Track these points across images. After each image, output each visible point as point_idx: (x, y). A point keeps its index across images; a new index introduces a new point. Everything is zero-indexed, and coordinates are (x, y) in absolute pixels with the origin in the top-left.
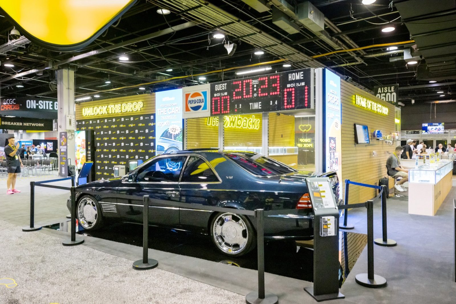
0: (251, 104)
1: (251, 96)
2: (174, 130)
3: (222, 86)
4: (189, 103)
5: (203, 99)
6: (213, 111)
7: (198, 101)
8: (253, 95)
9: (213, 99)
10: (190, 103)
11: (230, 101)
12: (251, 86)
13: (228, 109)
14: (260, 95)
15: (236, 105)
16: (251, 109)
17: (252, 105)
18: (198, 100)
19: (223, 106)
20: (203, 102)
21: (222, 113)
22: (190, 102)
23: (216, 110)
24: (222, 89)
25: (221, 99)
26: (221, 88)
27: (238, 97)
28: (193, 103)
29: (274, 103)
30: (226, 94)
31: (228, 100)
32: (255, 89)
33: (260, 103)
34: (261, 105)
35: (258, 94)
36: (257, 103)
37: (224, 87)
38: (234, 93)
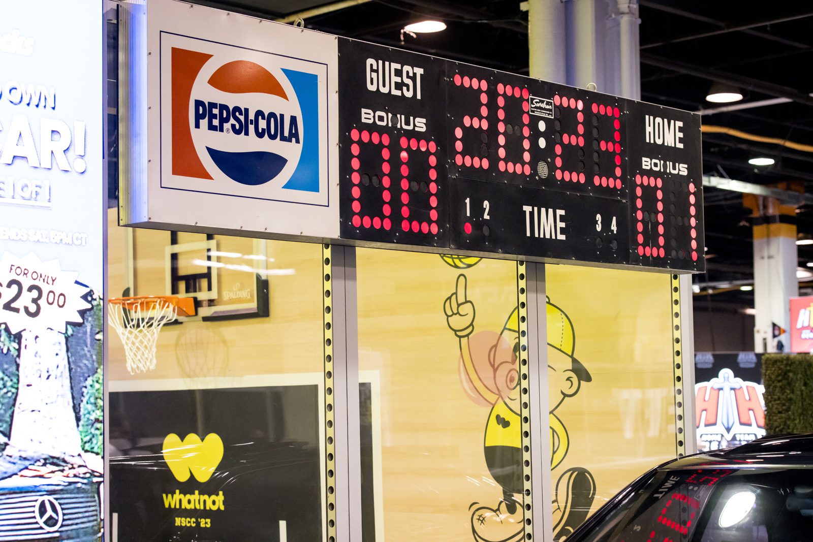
0: (527, 209)
1: (527, 170)
2: (26, 299)
3: (399, 73)
4: (198, 117)
5: (293, 119)
6: (356, 206)
7: (262, 124)
8: (533, 165)
9: (355, 134)
10: (204, 123)
11: (439, 168)
12: (526, 119)
13: (434, 215)
14: (559, 175)
15: (468, 201)
16: (528, 234)
17: (532, 214)
18: (259, 113)
19: (409, 191)
20: (294, 135)
21: (401, 231)
22: (205, 110)
23: (371, 204)
24: (398, 93)
25: (395, 149)
26: (399, 86)
27: (477, 162)
28: (227, 126)
29: (606, 224)
30: (420, 124)
31: (433, 160)
32: (542, 143)
33: (562, 212)
34: (563, 225)
35: (552, 168)
36: (551, 211)
37: (409, 82)
38: (459, 133)
